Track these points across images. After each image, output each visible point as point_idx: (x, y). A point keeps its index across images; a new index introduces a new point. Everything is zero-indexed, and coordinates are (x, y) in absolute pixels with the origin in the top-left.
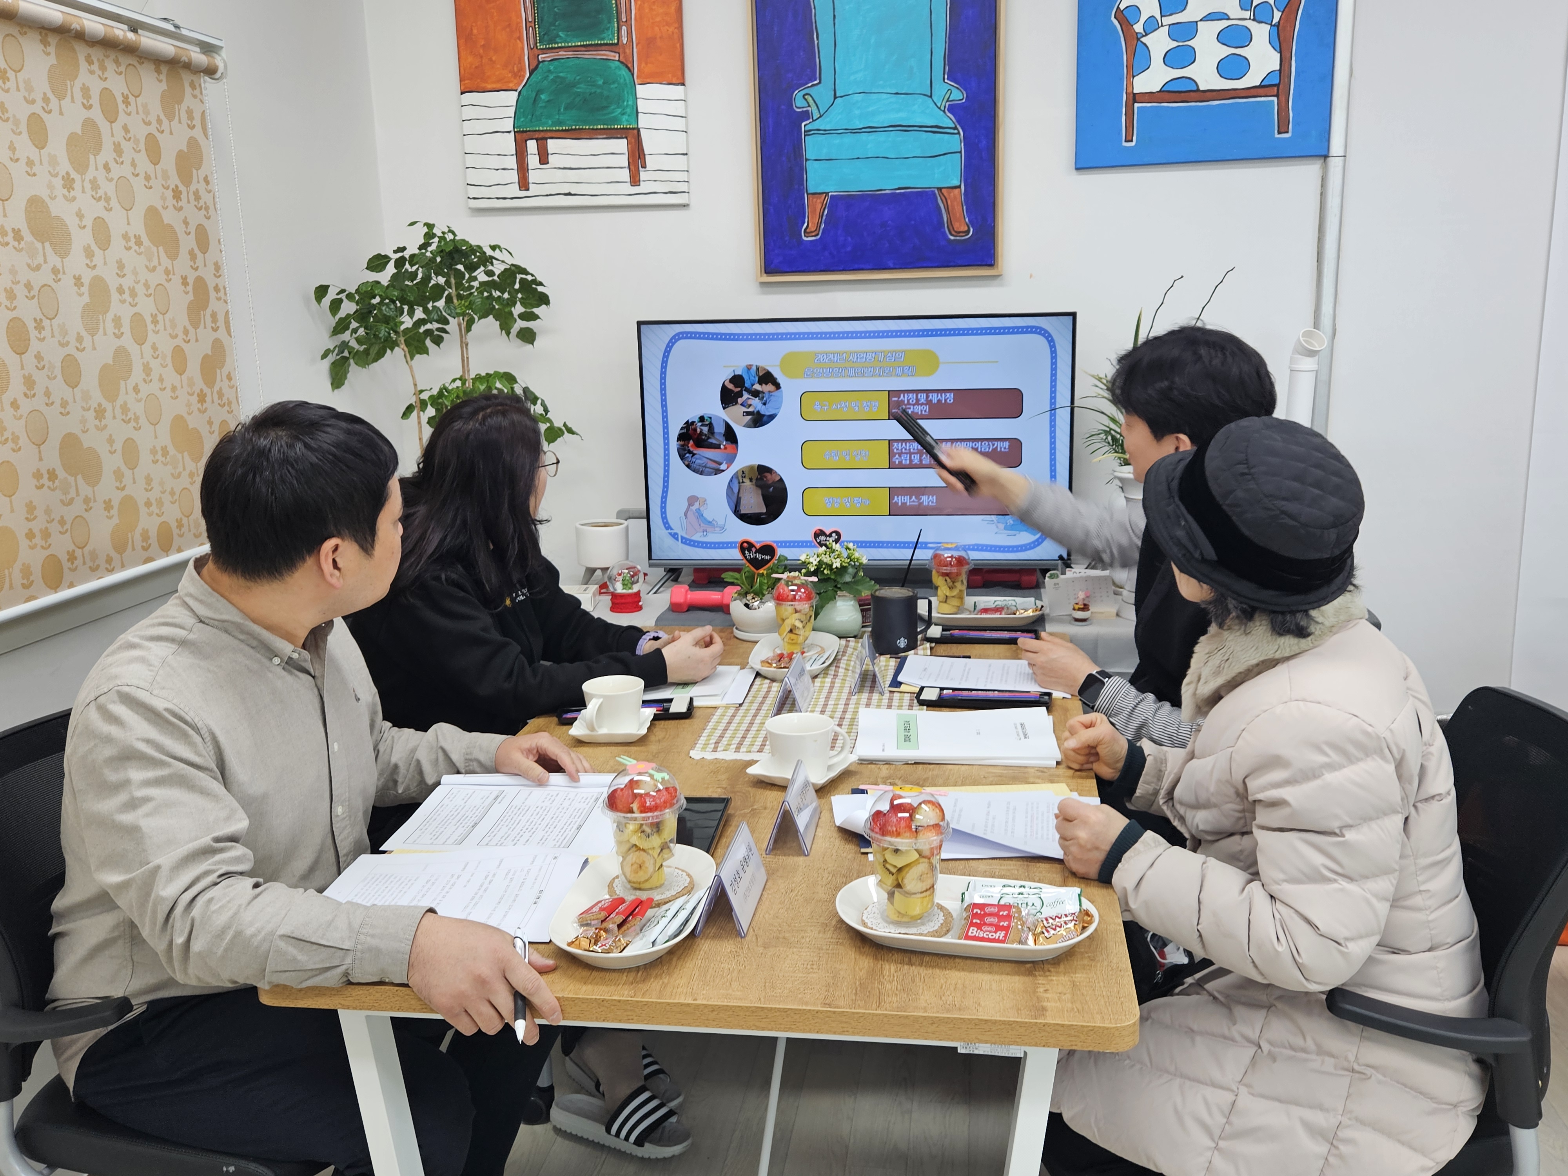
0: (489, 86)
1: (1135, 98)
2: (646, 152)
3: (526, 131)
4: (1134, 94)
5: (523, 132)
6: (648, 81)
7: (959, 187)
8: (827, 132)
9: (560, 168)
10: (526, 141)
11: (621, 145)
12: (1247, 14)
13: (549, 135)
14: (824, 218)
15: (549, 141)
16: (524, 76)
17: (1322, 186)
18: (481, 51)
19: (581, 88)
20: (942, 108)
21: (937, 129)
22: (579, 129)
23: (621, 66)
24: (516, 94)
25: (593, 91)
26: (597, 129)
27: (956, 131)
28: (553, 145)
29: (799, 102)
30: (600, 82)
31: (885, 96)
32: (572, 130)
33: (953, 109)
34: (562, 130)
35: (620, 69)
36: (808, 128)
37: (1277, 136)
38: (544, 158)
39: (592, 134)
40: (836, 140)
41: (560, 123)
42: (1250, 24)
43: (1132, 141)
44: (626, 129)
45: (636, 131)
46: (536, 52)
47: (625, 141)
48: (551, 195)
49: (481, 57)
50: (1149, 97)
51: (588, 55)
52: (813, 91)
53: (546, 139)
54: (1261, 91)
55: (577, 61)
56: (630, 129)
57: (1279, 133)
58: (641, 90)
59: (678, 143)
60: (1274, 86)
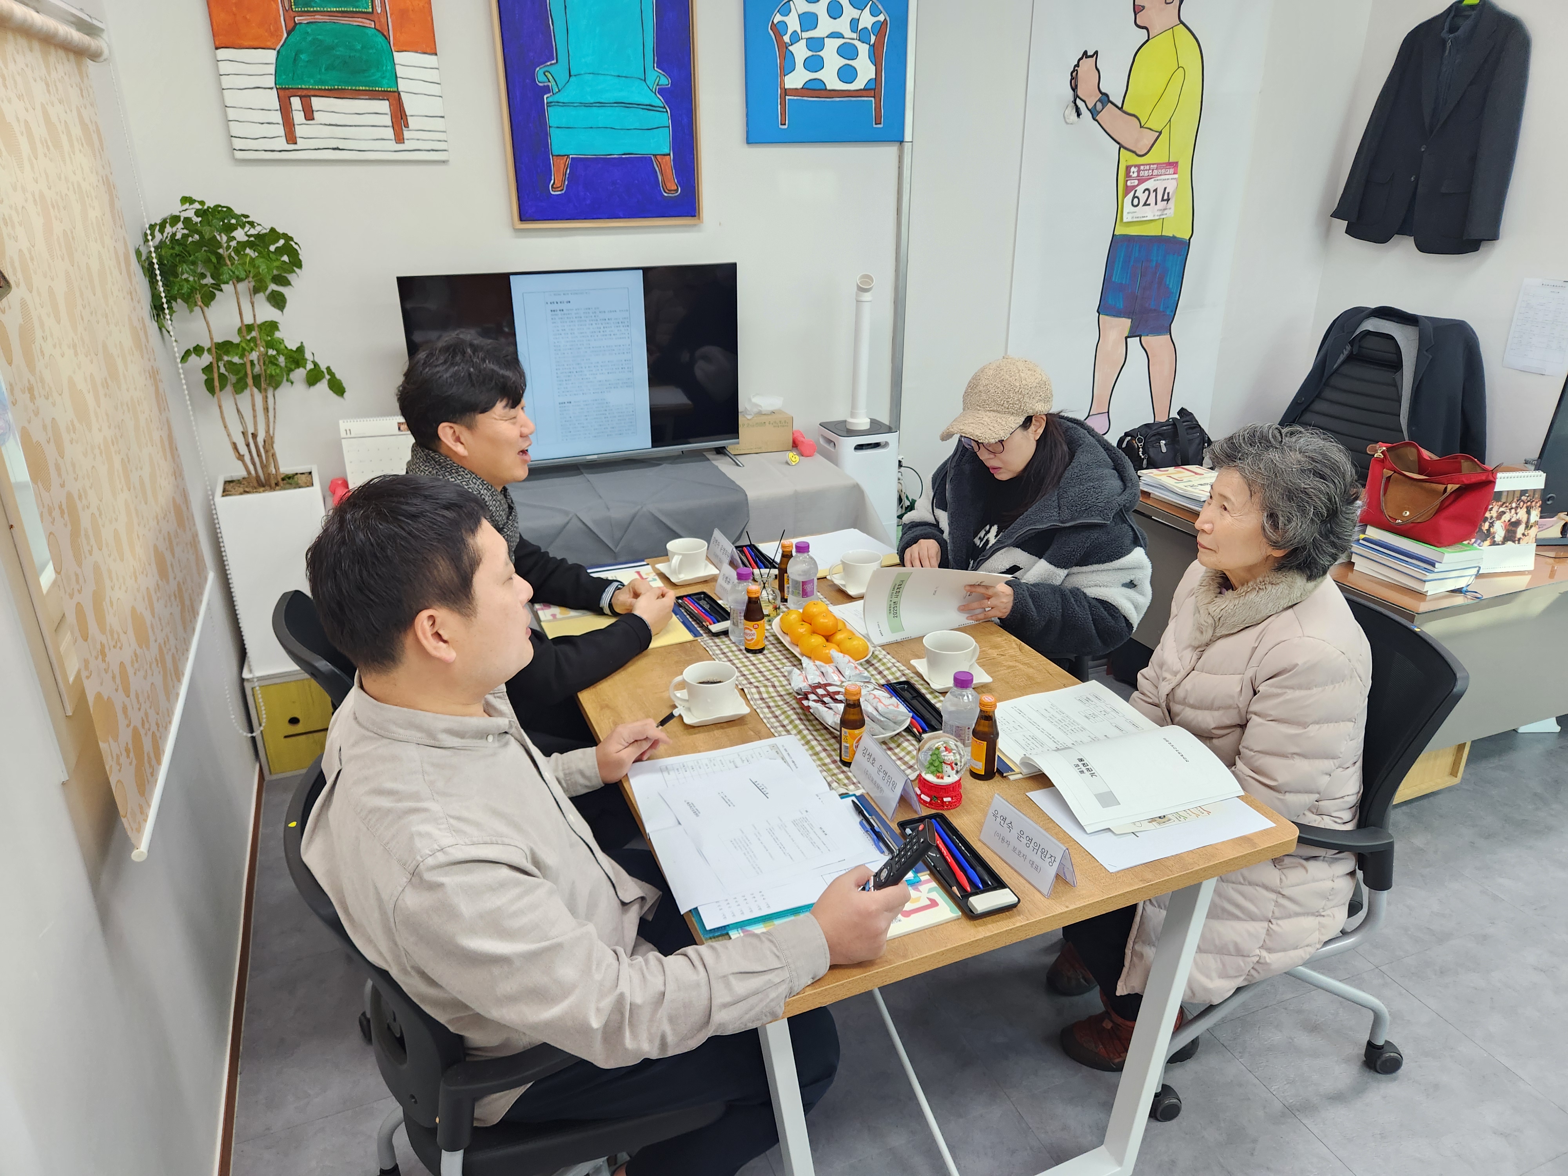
0: (246, 44)
1: (786, 92)
2: (408, 113)
3: (288, 89)
4: (786, 89)
5: (285, 89)
6: (404, 49)
7: (669, 155)
8: (565, 104)
9: (326, 125)
10: (289, 97)
11: (384, 106)
12: (854, 35)
13: (312, 93)
14: (567, 176)
15: (312, 98)
16: (282, 36)
17: (900, 162)
18: (234, 9)
19: (340, 51)
20: (654, 90)
21: (650, 107)
22: (342, 89)
23: (377, 33)
24: (274, 53)
25: (352, 54)
26: (359, 90)
27: (665, 110)
28: (316, 103)
29: (540, 76)
30: (359, 47)
31: (609, 78)
32: (335, 89)
33: (662, 91)
34: (325, 89)
35: (377, 36)
36: (550, 100)
37: (875, 126)
38: (309, 114)
39: (355, 94)
40: (572, 112)
41: (322, 82)
42: (856, 43)
43: (785, 124)
44: (387, 91)
45: (396, 94)
46: (292, 14)
47: (387, 102)
48: (319, 149)
49: (234, 14)
50: (795, 92)
51: (344, 21)
52: (552, 69)
53: (310, 96)
54: (864, 93)
55: (334, 26)
56: (390, 91)
57: (876, 124)
58: (399, 57)
59: (436, 107)
60: (871, 89)
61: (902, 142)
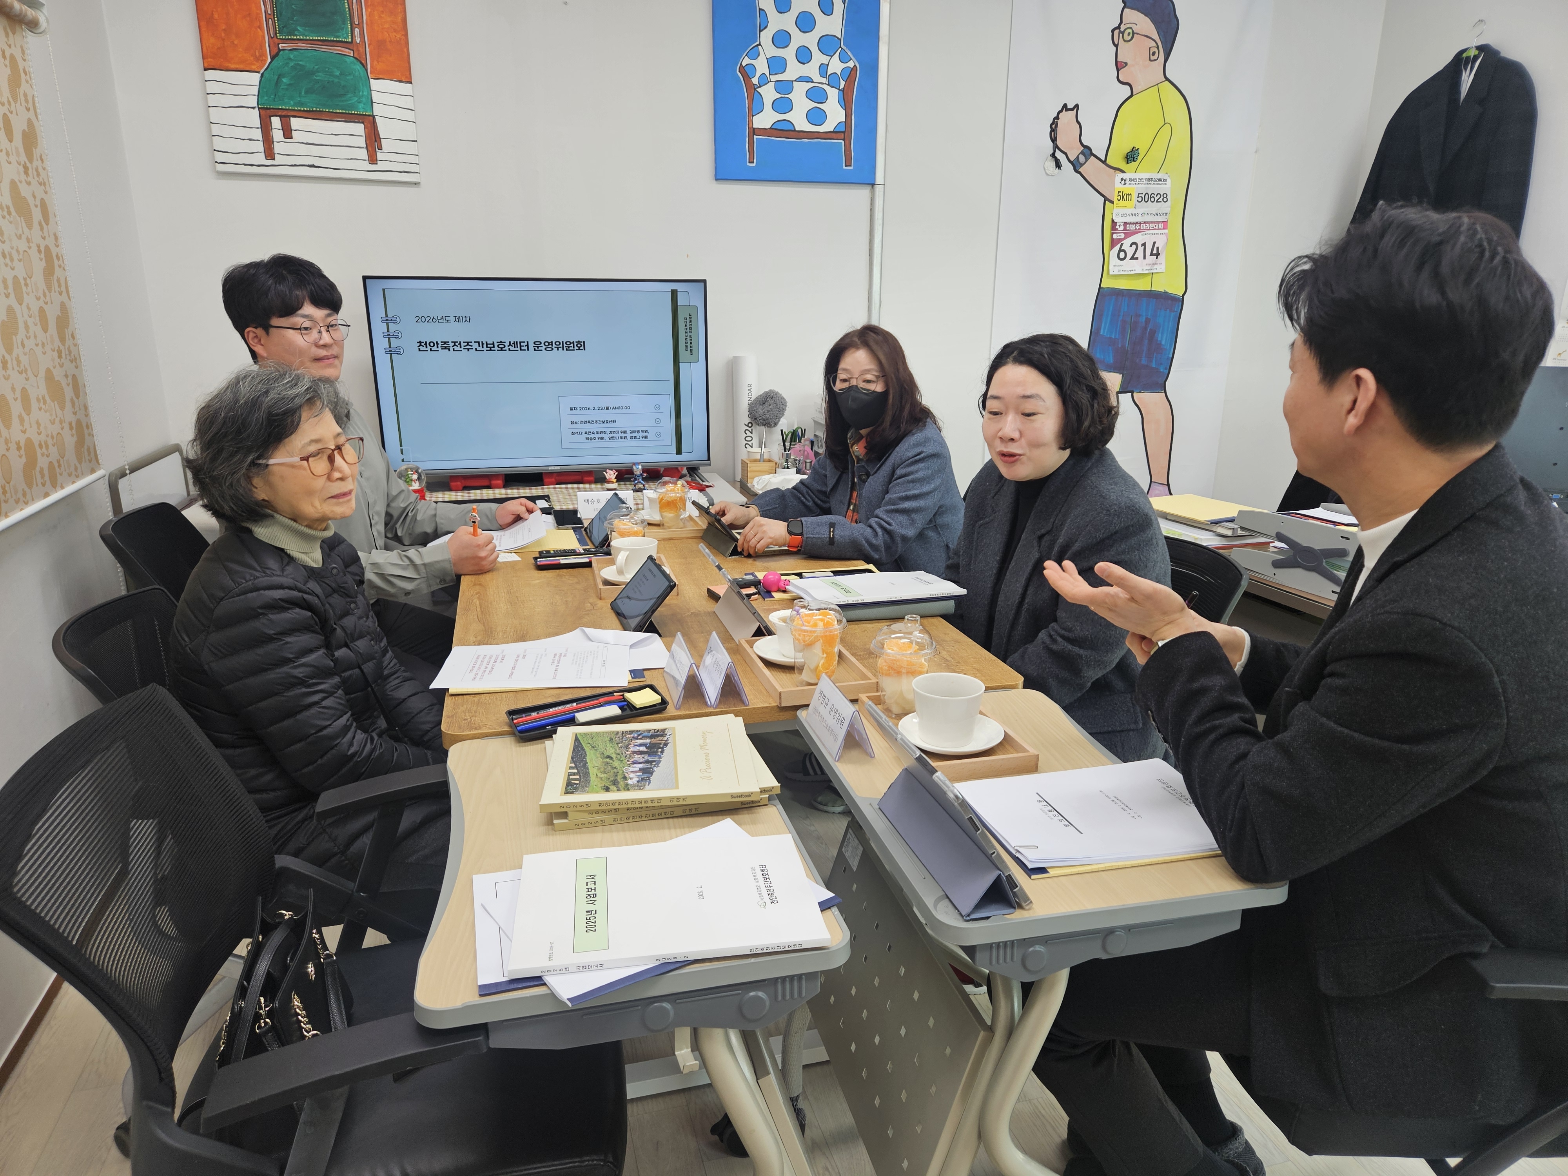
0: (233, 66)
1: (754, 131)
2: (381, 136)
3: (270, 109)
4: (754, 129)
5: (267, 109)
6: (380, 77)
9: (303, 143)
10: (270, 117)
11: (359, 128)
12: (824, 80)
13: (292, 113)
15: (291, 118)
16: (265, 61)
17: (871, 204)
18: (223, 35)
19: (320, 76)
22: (320, 111)
23: (355, 61)
24: (259, 75)
25: (330, 80)
26: (336, 113)
28: (295, 122)
30: (338, 73)
32: (313, 111)
34: (304, 111)
35: (355, 64)
37: (844, 168)
38: (288, 133)
39: (332, 117)
41: (302, 104)
42: (826, 87)
43: (753, 162)
44: (363, 115)
45: (371, 118)
46: (277, 41)
47: (362, 125)
48: (295, 165)
49: (223, 40)
50: (763, 132)
51: (325, 49)
53: (289, 117)
54: (834, 135)
55: (315, 53)
56: (365, 115)
57: (846, 166)
58: (375, 84)
59: (409, 131)
60: (842, 133)
61: (873, 185)
